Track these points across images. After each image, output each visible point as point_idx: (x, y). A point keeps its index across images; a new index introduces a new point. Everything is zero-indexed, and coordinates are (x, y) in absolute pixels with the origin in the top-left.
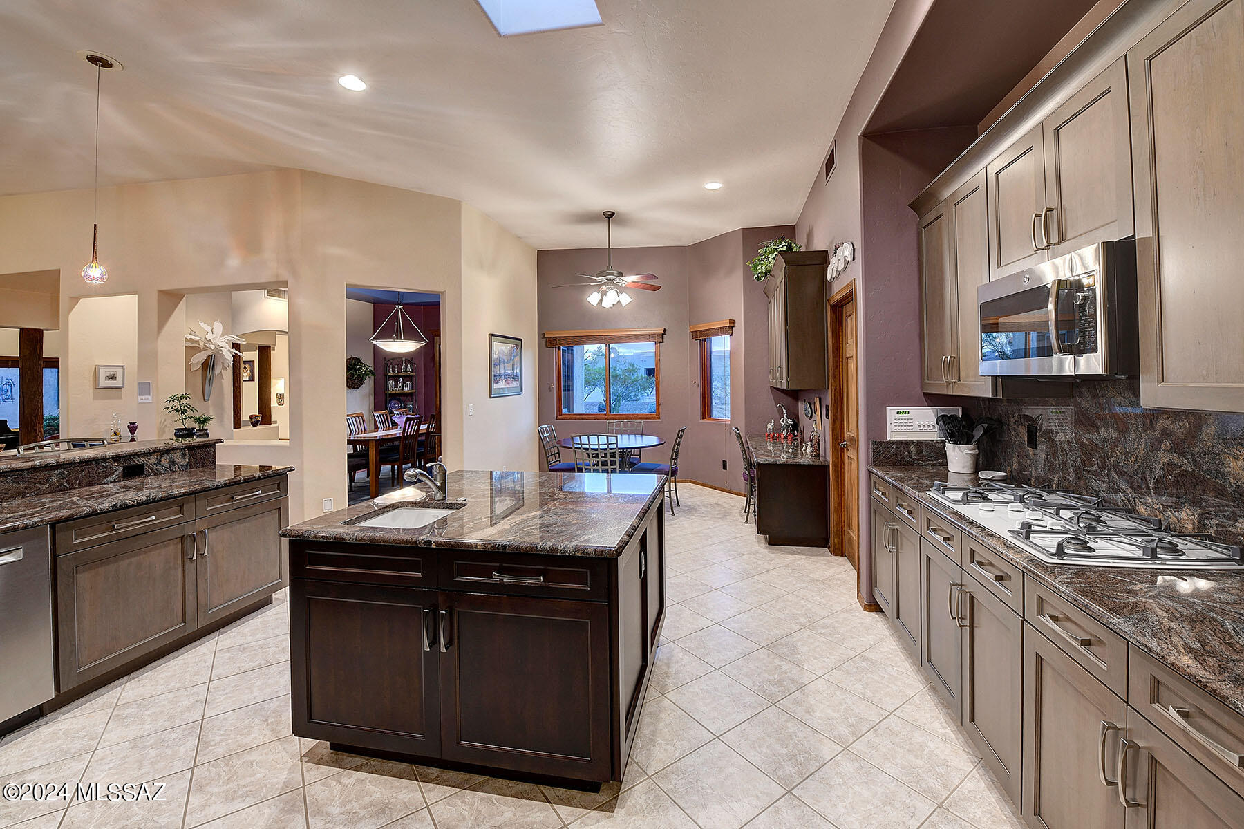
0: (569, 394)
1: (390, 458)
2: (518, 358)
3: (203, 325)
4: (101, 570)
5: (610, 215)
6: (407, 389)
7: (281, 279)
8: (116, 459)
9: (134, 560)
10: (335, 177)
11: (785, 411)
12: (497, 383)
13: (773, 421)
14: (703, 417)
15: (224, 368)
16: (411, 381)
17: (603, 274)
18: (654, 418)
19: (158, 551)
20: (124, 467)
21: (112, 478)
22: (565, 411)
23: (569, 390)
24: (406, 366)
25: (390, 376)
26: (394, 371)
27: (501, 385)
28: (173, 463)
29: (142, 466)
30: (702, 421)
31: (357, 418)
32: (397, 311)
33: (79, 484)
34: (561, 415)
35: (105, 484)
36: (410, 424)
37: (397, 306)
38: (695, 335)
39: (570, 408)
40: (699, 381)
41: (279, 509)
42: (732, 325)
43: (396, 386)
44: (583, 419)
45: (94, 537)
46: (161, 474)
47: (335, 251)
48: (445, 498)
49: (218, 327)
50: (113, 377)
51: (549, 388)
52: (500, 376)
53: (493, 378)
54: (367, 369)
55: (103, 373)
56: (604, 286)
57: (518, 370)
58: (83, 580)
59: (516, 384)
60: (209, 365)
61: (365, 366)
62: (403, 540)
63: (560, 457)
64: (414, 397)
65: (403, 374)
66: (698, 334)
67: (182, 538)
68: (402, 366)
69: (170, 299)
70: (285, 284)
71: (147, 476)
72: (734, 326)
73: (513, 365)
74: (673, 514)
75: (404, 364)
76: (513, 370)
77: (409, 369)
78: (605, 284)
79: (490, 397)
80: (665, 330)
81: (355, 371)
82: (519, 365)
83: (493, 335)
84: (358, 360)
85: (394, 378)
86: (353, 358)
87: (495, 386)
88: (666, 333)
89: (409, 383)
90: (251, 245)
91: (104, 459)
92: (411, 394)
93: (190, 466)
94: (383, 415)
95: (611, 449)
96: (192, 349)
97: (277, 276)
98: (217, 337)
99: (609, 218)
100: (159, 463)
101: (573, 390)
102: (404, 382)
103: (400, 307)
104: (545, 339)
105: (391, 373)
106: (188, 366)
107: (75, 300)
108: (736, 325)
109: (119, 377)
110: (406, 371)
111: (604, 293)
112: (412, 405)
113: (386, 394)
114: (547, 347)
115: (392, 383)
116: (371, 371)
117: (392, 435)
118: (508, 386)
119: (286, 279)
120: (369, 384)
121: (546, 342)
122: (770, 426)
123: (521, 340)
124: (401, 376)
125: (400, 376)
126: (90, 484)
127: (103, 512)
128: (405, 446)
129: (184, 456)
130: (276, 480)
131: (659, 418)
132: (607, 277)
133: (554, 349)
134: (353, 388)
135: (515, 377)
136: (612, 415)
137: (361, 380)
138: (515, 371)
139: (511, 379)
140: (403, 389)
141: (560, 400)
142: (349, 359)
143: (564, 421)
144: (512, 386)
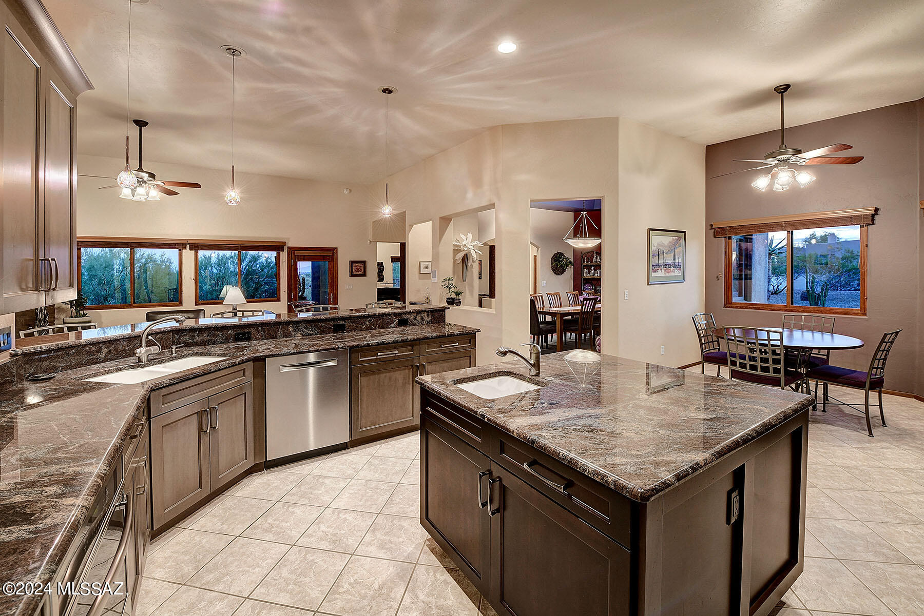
0: (746, 284)
1: (571, 328)
2: (680, 249)
3: (462, 236)
4: (372, 377)
5: (783, 90)
6: (596, 275)
7: (492, 203)
8: (395, 314)
9: (387, 374)
10: (523, 124)
12: (656, 271)
15: (473, 261)
17: (772, 155)
18: (857, 314)
19: (399, 372)
20: (398, 319)
21: (392, 325)
22: (736, 299)
23: (746, 279)
24: (597, 258)
25: (584, 266)
26: (587, 262)
27: (661, 273)
28: (422, 319)
29: (407, 320)
31: (555, 296)
32: (583, 216)
33: (378, 327)
35: (389, 328)
36: (589, 302)
37: (582, 213)
39: (747, 296)
41: (470, 357)
43: (589, 273)
44: (756, 309)
45: (368, 358)
46: (416, 325)
47: (523, 177)
48: (538, 375)
49: (470, 236)
50: (427, 268)
51: (717, 277)
52: (659, 266)
53: (652, 267)
54: (567, 261)
55: (423, 265)
56: (776, 169)
57: (680, 260)
58: (363, 381)
59: (678, 273)
60: (465, 259)
61: (566, 258)
62: (469, 408)
63: (719, 345)
65: (594, 264)
67: (412, 366)
68: (593, 257)
69: (446, 221)
70: (494, 204)
71: (409, 326)
73: (674, 256)
74: (871, 435)
75: (595, 256)
76: (674, 260)
77: (599, 260)
78: (776, 166)
79: (648, 284)
80: (875, 211)
81: (559, 262)
82: (682, 255)
83: (651, 229)
84: (562, 254)
85: (586, 266)
86: (558, 253)
87: (653, 275)
88: (879, 213)
89: (599, 271)
90: (478, 183)
91: (389, 314)
92: (598, 280)
93: (431, 322)
94: (574, 295)
95: (773, 346)
96: (456, 251)
97: (490, 201)
98: (469, 242)
99: (782, 93)
100: (415, 319)
101: (751, 279)
102: (595, 270)
103: (585, 213)
104: (713, 230)
105: (585, 263)
106: (455, 261)
107: (411, 226)
109: (429, 267)
110: (596, 262)
111: (774, 177)
113: (582, 279)
114: (715, 238)
115: (586, 270)
116: (570, 262)
117: (574, 310)
118: (667, 275)
119: (494, 202)
120: (570, 271)
121: (714, 232)
123: (685, 232)
124: (593, 266)
125: (591, 266)
126: (383, 328)
127: (372, 345)
128: (583, 319)
129: (428, 315)
130: (469, 336)
131: (865, 314)
132: (777, 158)
133: (724, 238)
134: (558, 274)
135: (677, 266)
136: (795, 307)
137: (563, 269)
138: (677, 261)
139: (672, 268)
140: (594, 275)
141: (729, 288)
142: (556, 254)
143: (733, 309)
144: (673, 274)
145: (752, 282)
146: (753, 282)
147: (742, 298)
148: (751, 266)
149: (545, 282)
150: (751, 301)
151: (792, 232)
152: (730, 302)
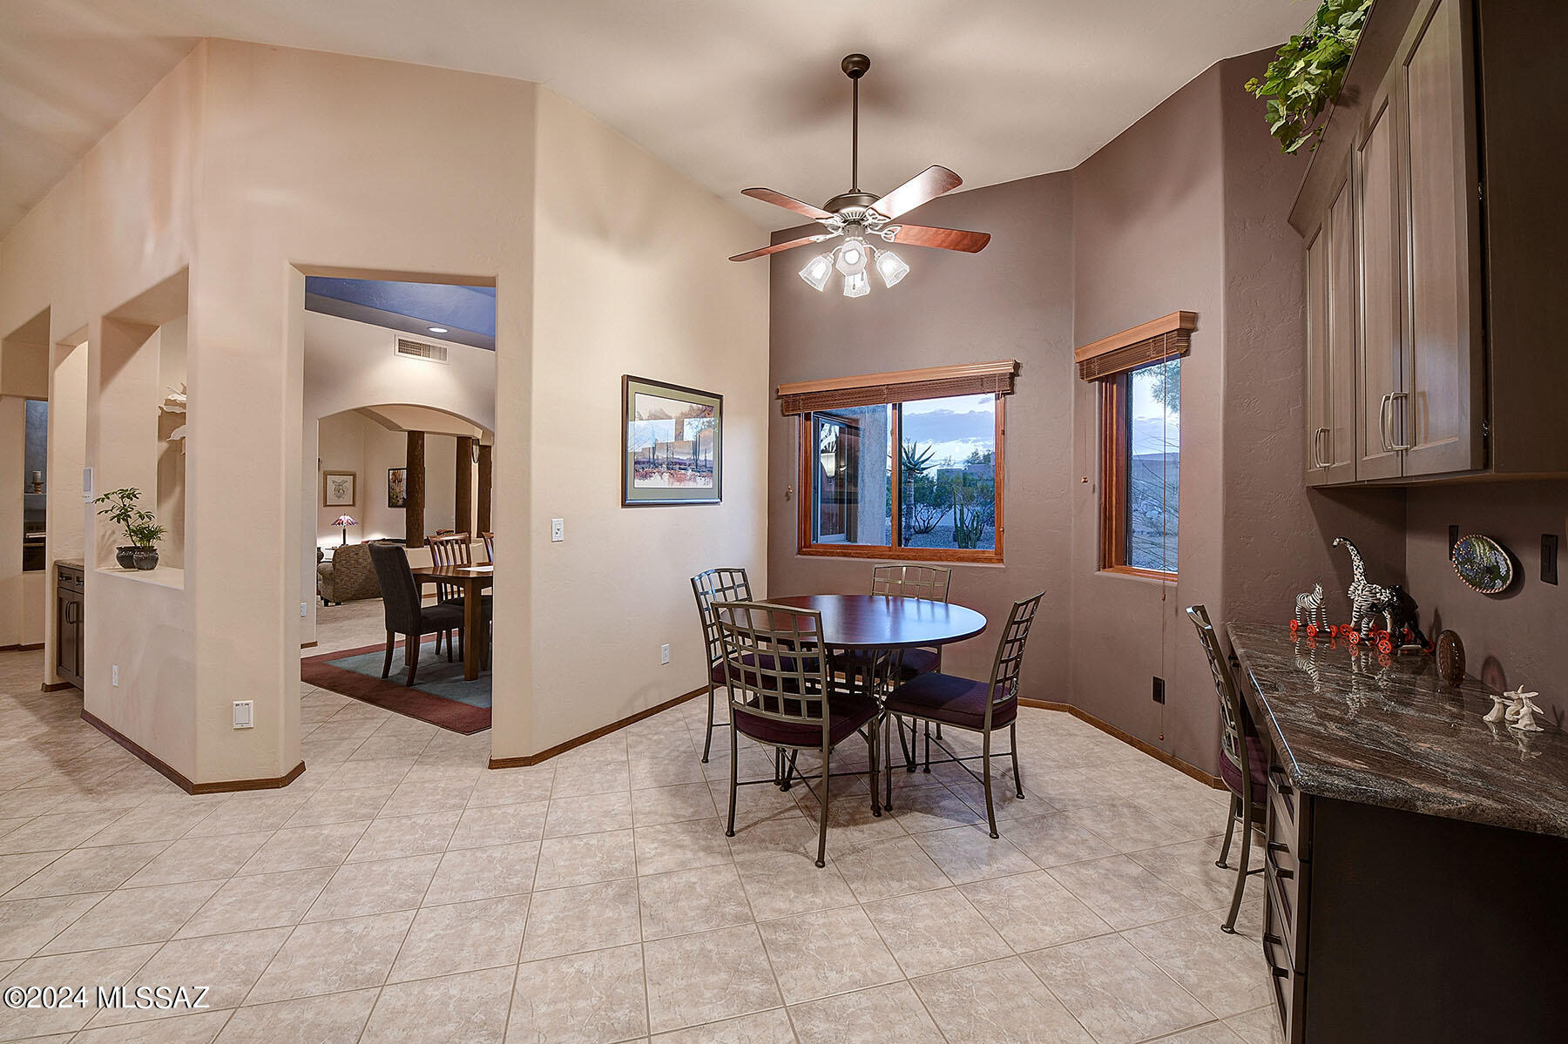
2: (710, 432)
11: (1357, 562)
12: (645, 476)
13: (1318, 588)
14: (1105, 563)
18: (990, 560)
22: (827, 538)
23: (849, 502)
27: (659, 481)
30: (1102, 573)
34: (810, 546)
38: (1086, 370)
39: (850, 534)
40: (1095, 478)
42: (1188, 326)
44: (867, 555)
51: (787, 494)
52: (653, 464)
53: (633, 467)
57: (711, 457)
59: (702, 483)
66: (1095, 367)
72: (1194, 330)
73: (696, 446)
74: (994, 834)
76: (695, 453)
79: (623, 505)
80: (1017, 366)
82: (714, 446)
87: (637, 483)
88: (1021, 372)
104: (784, 399)
108: (1200, 324)
114: (784, 415)
118: (677, 485)
121: (787, 403)
122: (1310, 601)
123: (720, 397)
131: (1001, 561)
133: (797, 417)
135: (701, 469)
136: (903, 550)
138: (702, 457)
139: (690, 472)
141: (805, 516)
143: (812, 557)
144: (691, 485)
145: (857, 507)
146: (859, 508)
147: (843, 536)
148: (856, 477)
150: (856, 542)
151: (900, 405)
152: (808, 544)
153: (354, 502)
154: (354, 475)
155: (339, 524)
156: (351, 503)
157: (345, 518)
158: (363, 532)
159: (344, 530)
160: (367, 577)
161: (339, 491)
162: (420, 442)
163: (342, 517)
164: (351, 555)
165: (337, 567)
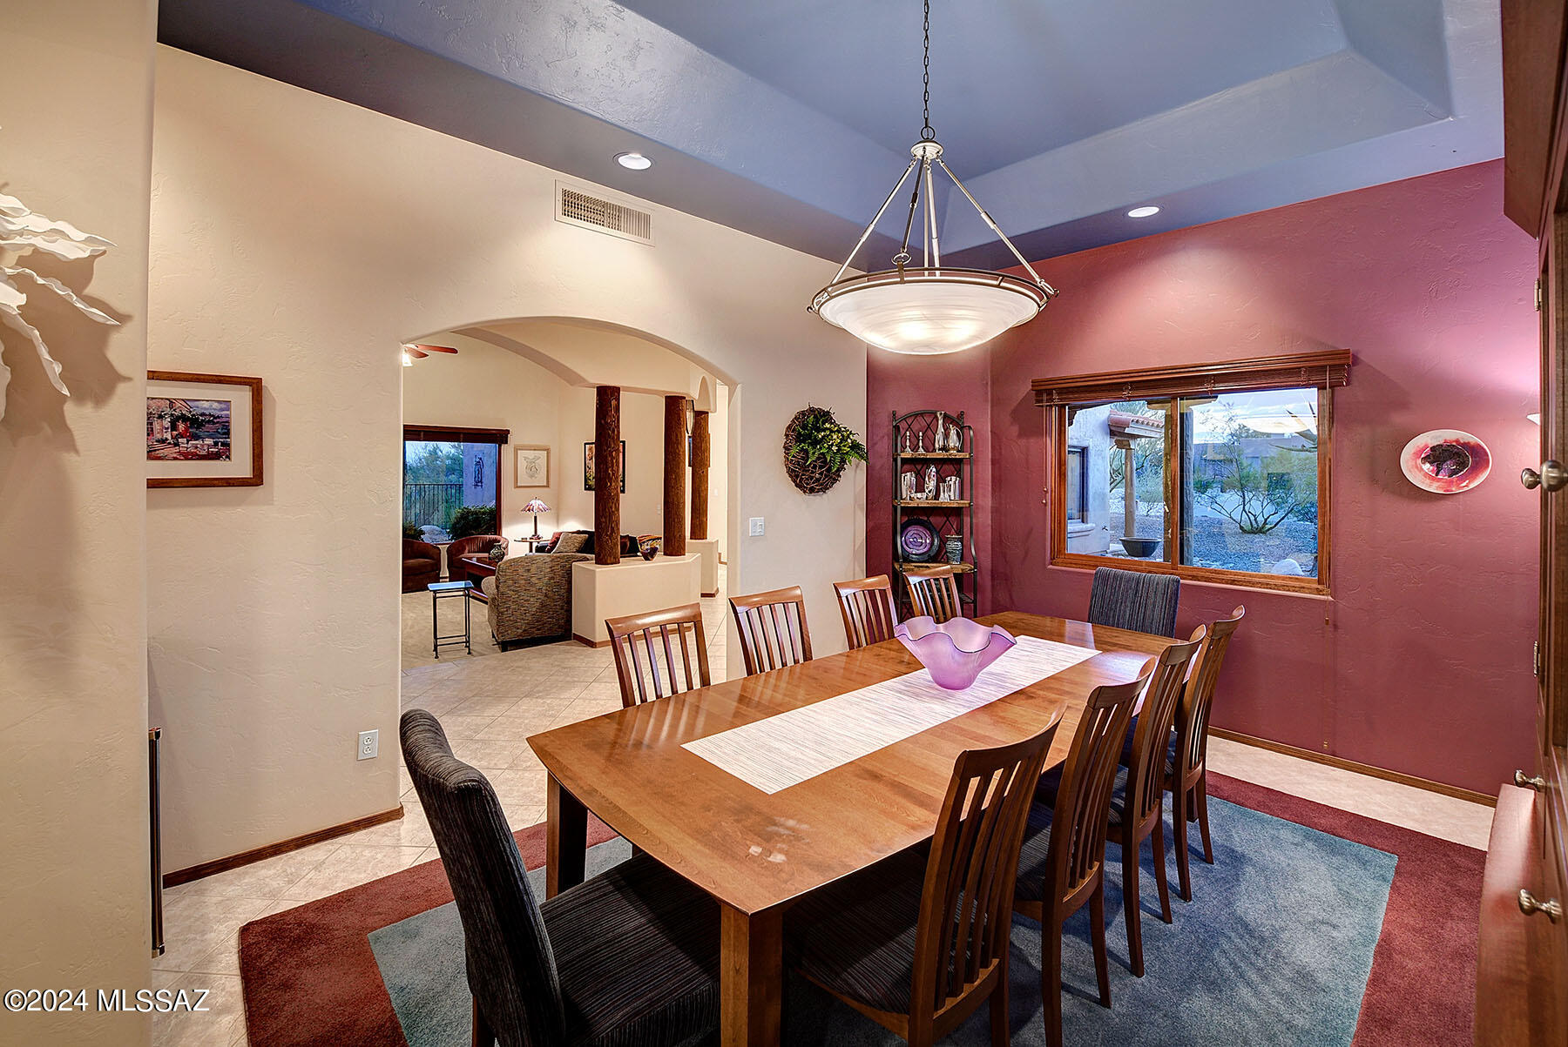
6: (949, 497)
16: (958, 474)
24: (946, 436)
25: (904, 461)
26: (915, 448)
31: (766, 609)
37: (918, 151)
43: (920, 488)
54: (843, 439)
61: (839, 431)
64: (967, 520)
65: (938, 455)
68: (936, 433)
75: (940, 429)
77: (953, 441)
81: (815, 443)
84: (825, 416)
85: (914, 465)
86: (812, 410)
89: (953, 481)
92: (956, 512)
94: (872, 593)
102: (941, 479)
105: (908, 454)
110: (944, 448)
112: (961, 540)
113: (895, 508)
115: (909, 478)
116: (855, 447)
120: (853, 480)
124: (936, 462)
125: (927, 462)
134: (812, 490)
137: (829, 470)
140: (937, 497)
142: (803, 413)
149: (760, 520)
153: (548, 482)
154: (548, 450)
155: (529, 510)
156: (545, 484)
157: (536, 503)
158: (558, 519)
159: (536, 517)
160: (542, 603)
161: (532, 470)
162: (614, 403)
163: (533, 502)
164: (521, 571)
165: (501, 590)
